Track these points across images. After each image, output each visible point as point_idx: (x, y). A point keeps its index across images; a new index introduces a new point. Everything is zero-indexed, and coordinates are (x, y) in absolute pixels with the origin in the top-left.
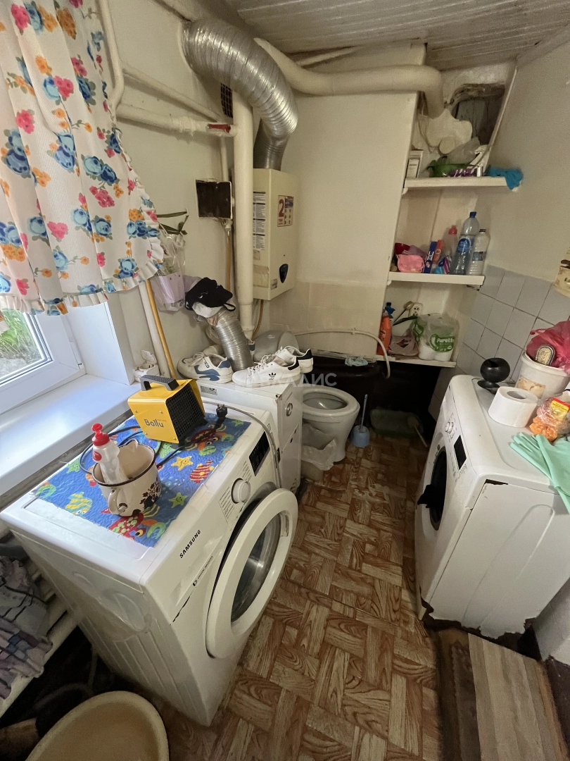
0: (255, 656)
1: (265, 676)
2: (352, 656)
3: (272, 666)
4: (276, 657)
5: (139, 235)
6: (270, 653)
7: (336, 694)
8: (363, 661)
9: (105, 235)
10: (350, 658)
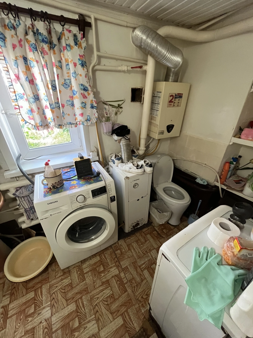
0: (87, 264)
1: (85, 272)
2: (113, 294)
3: (88, 272)
4: (91, 270)
5: (92, 108)
6: (91, 268)
7: (98, 299)
8: (115, 300)
9: (84, 107)
10: (111, 294)
